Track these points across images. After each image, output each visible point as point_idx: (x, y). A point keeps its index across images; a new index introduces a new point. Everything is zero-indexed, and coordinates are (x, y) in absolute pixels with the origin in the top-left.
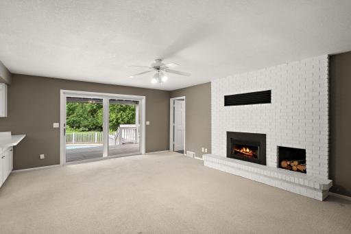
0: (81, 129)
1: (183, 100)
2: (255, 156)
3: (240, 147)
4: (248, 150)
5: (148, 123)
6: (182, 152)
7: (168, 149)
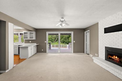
0: (64, 43)
1: (89, 32)
2: (120, 61)
3: (112, 56)
4: (116, 58)
5: (74, 42)
6: (88, 54)
7: (84, 52)
